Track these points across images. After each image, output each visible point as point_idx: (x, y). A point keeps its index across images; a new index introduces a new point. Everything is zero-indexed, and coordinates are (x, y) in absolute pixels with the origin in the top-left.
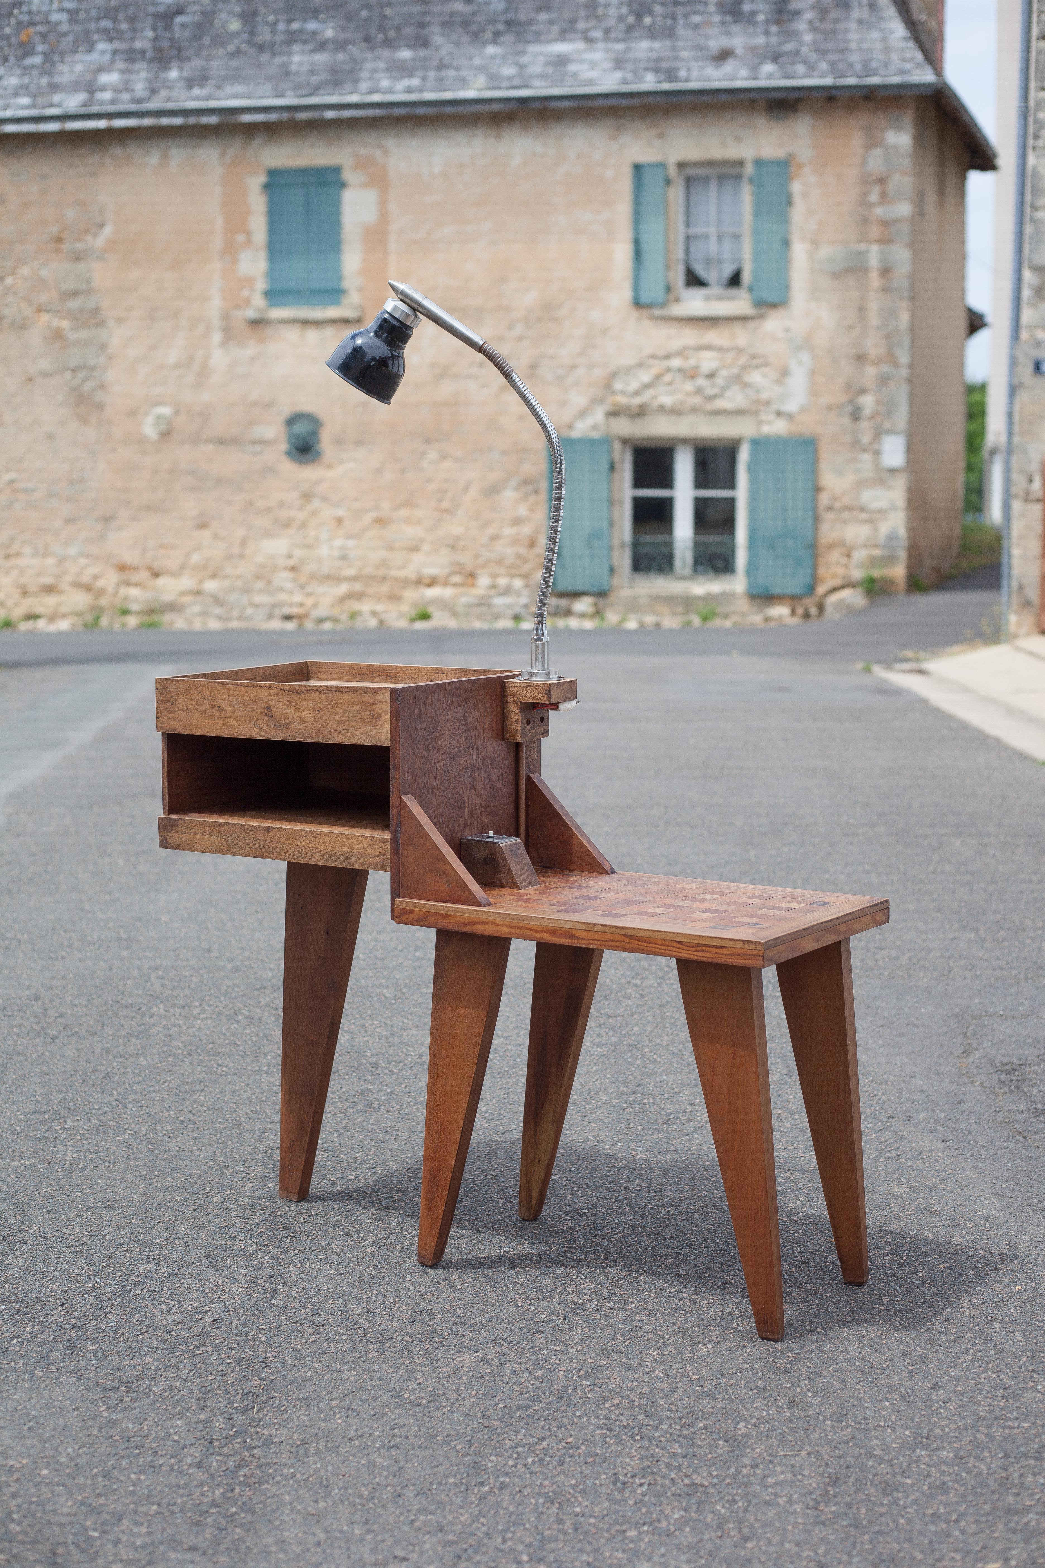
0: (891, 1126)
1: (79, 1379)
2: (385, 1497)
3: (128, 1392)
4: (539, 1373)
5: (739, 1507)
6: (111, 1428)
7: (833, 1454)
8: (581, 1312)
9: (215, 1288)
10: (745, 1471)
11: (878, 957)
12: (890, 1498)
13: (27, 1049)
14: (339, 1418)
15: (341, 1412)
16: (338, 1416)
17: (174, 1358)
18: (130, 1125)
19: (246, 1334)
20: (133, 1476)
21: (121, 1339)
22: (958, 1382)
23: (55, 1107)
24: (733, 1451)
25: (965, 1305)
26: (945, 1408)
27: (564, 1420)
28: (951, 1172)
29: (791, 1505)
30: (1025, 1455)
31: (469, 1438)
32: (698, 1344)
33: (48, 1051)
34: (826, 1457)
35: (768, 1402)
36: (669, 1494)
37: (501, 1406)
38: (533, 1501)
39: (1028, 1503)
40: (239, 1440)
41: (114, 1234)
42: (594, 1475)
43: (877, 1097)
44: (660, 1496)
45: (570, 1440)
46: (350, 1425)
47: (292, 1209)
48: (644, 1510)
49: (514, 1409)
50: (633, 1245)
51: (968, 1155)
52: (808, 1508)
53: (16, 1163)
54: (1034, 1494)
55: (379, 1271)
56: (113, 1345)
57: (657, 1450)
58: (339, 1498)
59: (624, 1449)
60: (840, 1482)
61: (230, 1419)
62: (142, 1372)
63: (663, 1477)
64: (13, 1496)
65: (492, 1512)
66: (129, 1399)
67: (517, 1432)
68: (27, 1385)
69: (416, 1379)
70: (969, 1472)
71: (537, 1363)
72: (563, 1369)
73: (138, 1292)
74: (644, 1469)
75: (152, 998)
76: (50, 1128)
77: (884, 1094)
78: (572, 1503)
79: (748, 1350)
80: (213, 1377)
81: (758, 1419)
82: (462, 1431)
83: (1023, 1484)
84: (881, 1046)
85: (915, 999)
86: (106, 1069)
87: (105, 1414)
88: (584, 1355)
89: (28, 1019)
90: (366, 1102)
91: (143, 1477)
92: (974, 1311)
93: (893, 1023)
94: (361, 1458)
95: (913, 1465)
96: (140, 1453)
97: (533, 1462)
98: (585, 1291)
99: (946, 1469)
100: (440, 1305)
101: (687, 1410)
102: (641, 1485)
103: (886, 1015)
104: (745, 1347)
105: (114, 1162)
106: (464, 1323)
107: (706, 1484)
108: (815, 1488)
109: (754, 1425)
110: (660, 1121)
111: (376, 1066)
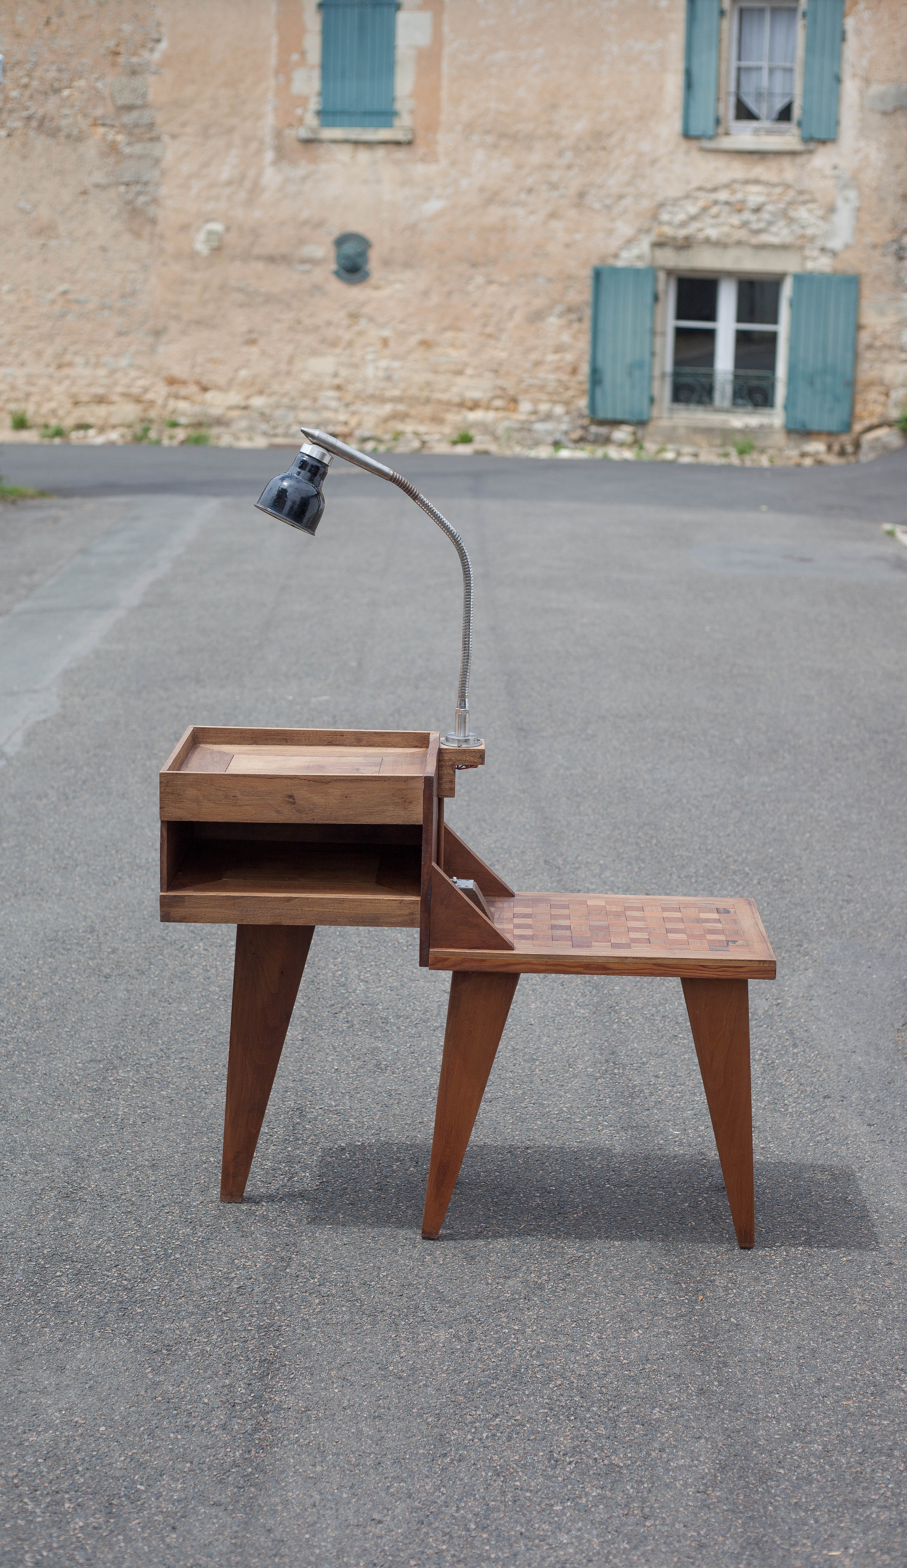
0: (826, 1106)
1: (129, 1341)
2: (368, 1464)
3: (168, 1355)
4: (500, 1351)
5: (644, 1487)
6: (155, 1389)
7: (725, 1442)
8: (538, 1292)
9: (241, 1254)
10: (653, 1454)
11: (844, 911)
12: (764, 1486)
13: (84, 988)
14: (336, 1388)
15: (337, 1382)
16: (335, 1386)
17: (206, 1323)
18: (173, 1078)
19: (265, 1302)
20: (172, 1435)
21: (164, 1303)
22: (838, 1377)
23: (108, 1056)
24: (646, 1435)
25: (857, 1300)
26: (823, 1403)
27: (516, 1398)
28: (869, 1159)
29: (686, 1488)
30: (880, 1451)
31: (437, 1412)
32: (631, 1329)
33: (102, 992)
34: (720, 1444)
35: (681, 1389)
36: (591, 1472)
37: (466, 1382)
38: (483, 1473)
39: (873, 1497)
40: (256, 1405)
41: (158, 1194)
42: (534, 1452)
43: (819, 1074)
44: (584, 1474)
45: (518, 1417)
46: (344, 1395)
47: (308, 1174)
48: (569, 1487)
49: (476, 1384)
50: (589, 1225)
51: (887, 1142)
52: (699, 1492)
53: (76, 1116)
54: (880, 1489)
55: (376, 1243)
56: (157, 1308)
57: (586, 1431)
58: (332, 1463)
59: (560, 1428)
60: (728, 1468)
61: (249, 1384)
62: (180, 1336)
63: (588, 1457)
64: (78, 1450)
65: (451, 1482)
66: (169, 1362)
67: (477, 1408)
68: (88, 1345)
69: (400, 1353)
70: (831, 1465)
71: (498, 1342)
72: (519, 1348)
73: (178, 1256)
74: (574, 1448)
75: (193, 935)
76: (105, 1078)
77: (825, 1071)
78: (514, 1476)
79: (672, 1337)
80: (237, 1343)
81: (671, 1405)
82: (433, 1405)
83: (873, 1478)
84: (831, 1016)
85: (869, 964)
86: (152, 1015)
87: (150, 1376)
88: (538, 1335)
89: (84, 953)
90: (374, 1061)
91: (179, 1437)
92: (864, 1307)
93: (845, 990)
94: (351, 1427)
95: (788, 1456)
96: (177, 1414)
97: (487, 1437)
98: (545, 1272)
99: (814, 1462)
100: (424, 1280)
101: (615, 1393)
102: (570, 1463)
103: (840, 981)
104: (669, 1333)
105: (159, 1119)
106: (443, 1300)
107: (622, 1465)
108: (707, 1473)
109: (667, 1410)
110: (626, 1094)
111: (386, 1021)
